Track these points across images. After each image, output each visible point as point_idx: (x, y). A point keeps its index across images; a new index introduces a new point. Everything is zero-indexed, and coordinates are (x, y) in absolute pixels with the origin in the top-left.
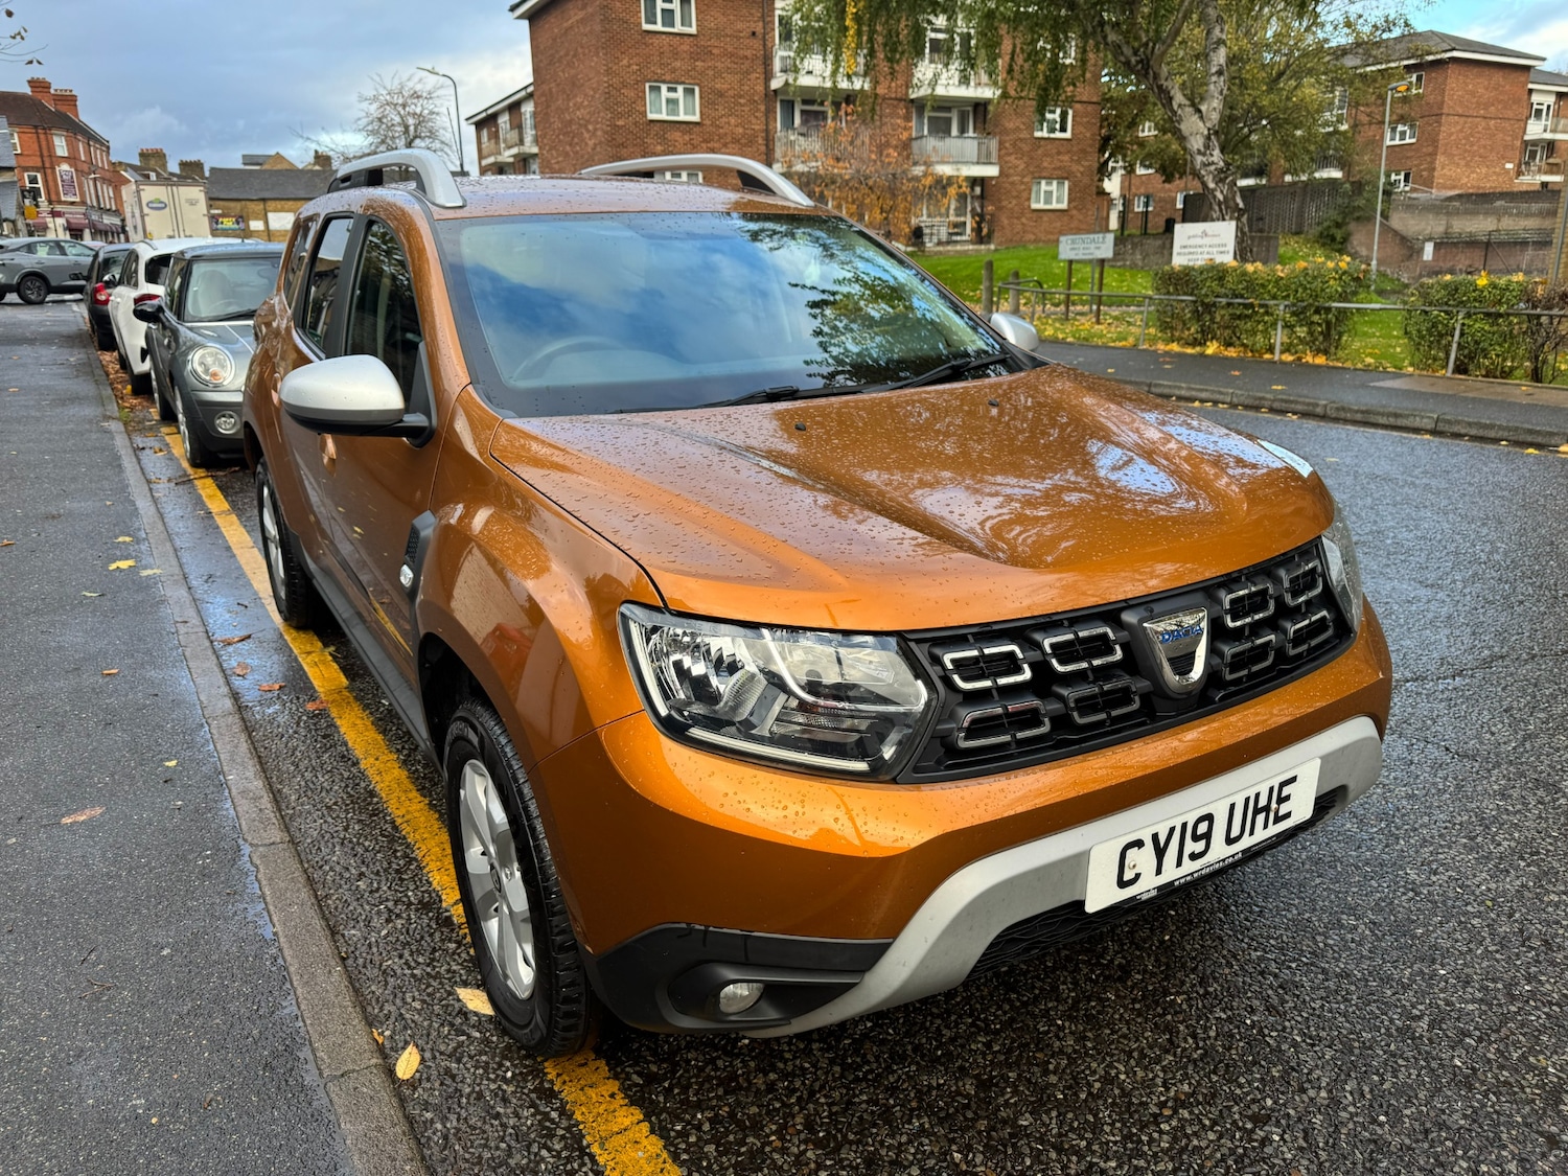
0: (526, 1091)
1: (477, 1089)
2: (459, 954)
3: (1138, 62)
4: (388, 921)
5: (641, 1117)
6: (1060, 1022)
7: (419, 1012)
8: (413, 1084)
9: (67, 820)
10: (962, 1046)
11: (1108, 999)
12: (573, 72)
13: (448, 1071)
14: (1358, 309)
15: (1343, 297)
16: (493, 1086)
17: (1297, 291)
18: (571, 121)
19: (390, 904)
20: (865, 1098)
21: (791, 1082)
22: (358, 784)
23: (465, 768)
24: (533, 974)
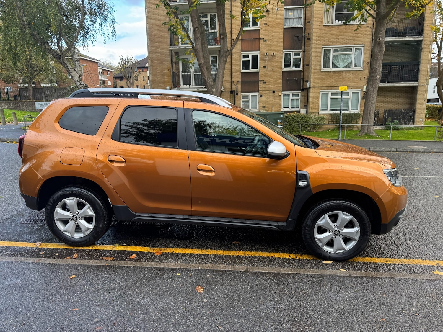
2: (310, 260)
4: (292, 264)
22: (219, 256)
23: (323, 216)
24: (357, 241)
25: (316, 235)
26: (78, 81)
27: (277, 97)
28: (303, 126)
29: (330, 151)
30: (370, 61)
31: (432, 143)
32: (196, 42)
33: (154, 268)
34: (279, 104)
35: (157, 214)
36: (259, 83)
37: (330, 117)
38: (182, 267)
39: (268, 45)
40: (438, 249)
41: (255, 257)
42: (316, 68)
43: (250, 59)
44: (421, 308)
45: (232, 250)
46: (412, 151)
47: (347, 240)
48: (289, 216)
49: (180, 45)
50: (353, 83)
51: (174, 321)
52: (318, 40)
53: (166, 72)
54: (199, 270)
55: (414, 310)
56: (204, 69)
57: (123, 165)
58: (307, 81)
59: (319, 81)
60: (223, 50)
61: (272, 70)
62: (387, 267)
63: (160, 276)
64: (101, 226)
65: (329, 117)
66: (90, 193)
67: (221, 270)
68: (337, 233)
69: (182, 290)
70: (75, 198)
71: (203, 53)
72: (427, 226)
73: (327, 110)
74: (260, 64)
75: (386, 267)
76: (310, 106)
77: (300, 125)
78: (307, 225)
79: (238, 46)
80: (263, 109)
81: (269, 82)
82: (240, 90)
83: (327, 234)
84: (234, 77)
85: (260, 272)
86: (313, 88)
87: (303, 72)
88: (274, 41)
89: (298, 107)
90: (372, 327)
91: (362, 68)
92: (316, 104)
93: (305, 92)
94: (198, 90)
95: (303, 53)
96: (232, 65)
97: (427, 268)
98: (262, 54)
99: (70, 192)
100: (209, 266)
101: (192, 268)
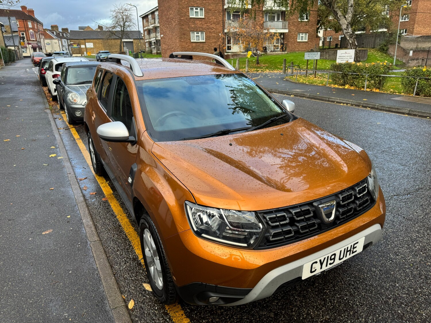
0: (161, 313)
1: (149, 312)
2: (143, 274)
3: (328, 3)
4: (125, 264)
5: (189, 321)
6: (296, 297)
7: (134, 290)
8: (133, 310)
9: (44, 233)
10: (271, 303)
11: (309, 291)
12: (169, 4)
13: (141, 307)
14: (389, 77)
15: (384, 73)
16: (152, 311)
17: (371, 71)
18: (169, 18)
19: (126, 259)
20: (246, 317)
21: (227, 312)
22: (116, 223)
23: (145, 230)
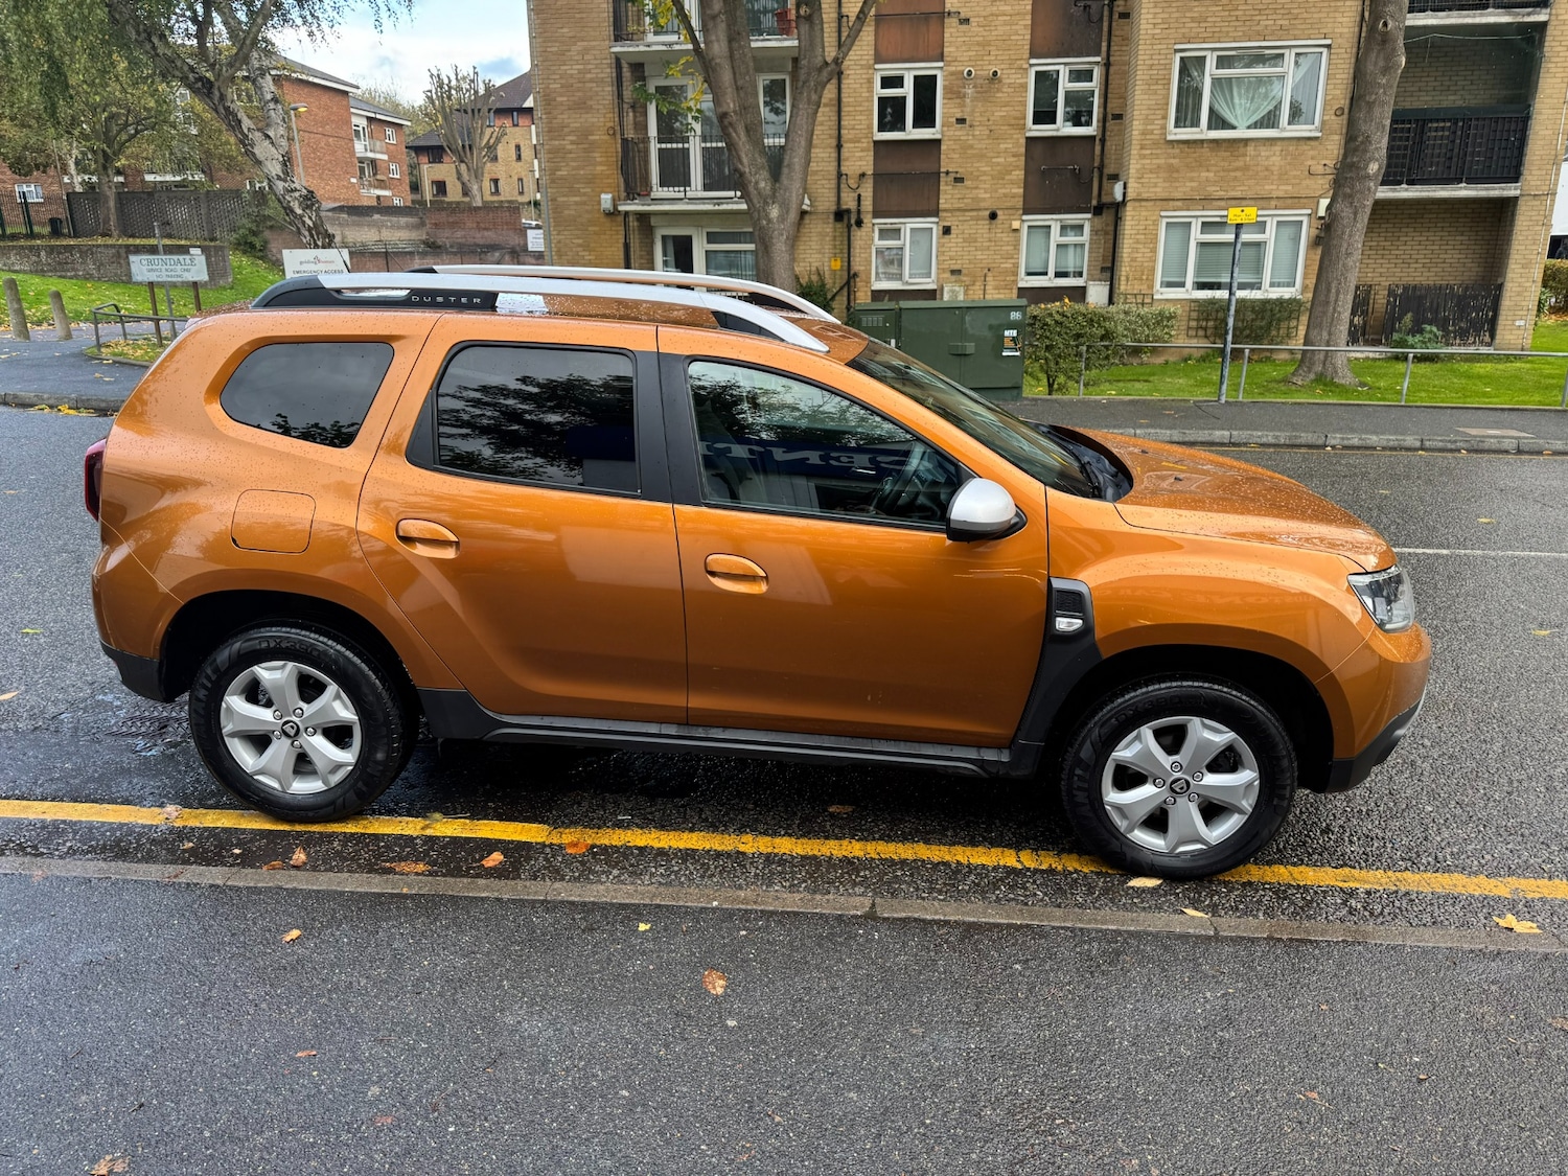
0: (1242, 889)
1: (1233, 900)
2: (1087, 876)
16: (1232, 896)
23: (1135, 733)
24: (1247, 817)
25: (1109, 794)
26: (279, 178)
27: (1005, 235)
28: (1094, 352)
29: (1170, 510)
30: (1348, 102)
31: (1552, 415)
32: (708, 30)
33: (562, 902)
34: (1013, 261)
35: (570, 719)
36: (942, 183)
37: (1192, 313)
38: (658, 902)
39: (977, 39)
40: (1522, 835)
41: (903, 862)
42: (1149, 127)
43: (908, 90)
44: (1439, 1055)
45: (827, 838)
46: (1476, 447)
47: (1212, 811)
48: (1018, 729)
49: (651, 38)
50: (1281, 187)
51: (627, 1094)
52: (1160, 21)
53: (597, 137)
54: (714, 910)
55: (1417, 1060)
56: (736, 132)
57: (449, 554)
58: (1115, 178)
59: (1158, 177)
60: (809, 62)
61: (987, 132)
62: (1345, 903)
63: (583, 931)
64: (380, 756)
65: (1190, 311)
66: (339, 647)
67: (787, 913)
68: (1182, 788)
69: (655, 984)
70: (291, 665)
71: (734, 74)
72: (1497, 747)
73: (1182, 285)
74: (945, 111)
75: (1339, 901)
76: (1123, 269)
77: (1085, 348)
78: (1079, 762)
79: (865, 43)
80: (954, 278)
81: (976, 180)
82: (870, 208)
83: (1147, 791)
84: (847, 159)
85: (916, 920)
86: (1137, 204)
87: (1103, 141)
88: (997, 23)
89: (1080, 274)
90: (1272, 1120)
91: (1316, 130)
92: (1146, 264)
93: (1107, 216)
94: (717, 207)
95: (1104, 69)
96: (843, 114)
97: (1480, 905)
98: (952, 74)
99: (272, 645)
100: (748, 896)
101: (689, 904)
